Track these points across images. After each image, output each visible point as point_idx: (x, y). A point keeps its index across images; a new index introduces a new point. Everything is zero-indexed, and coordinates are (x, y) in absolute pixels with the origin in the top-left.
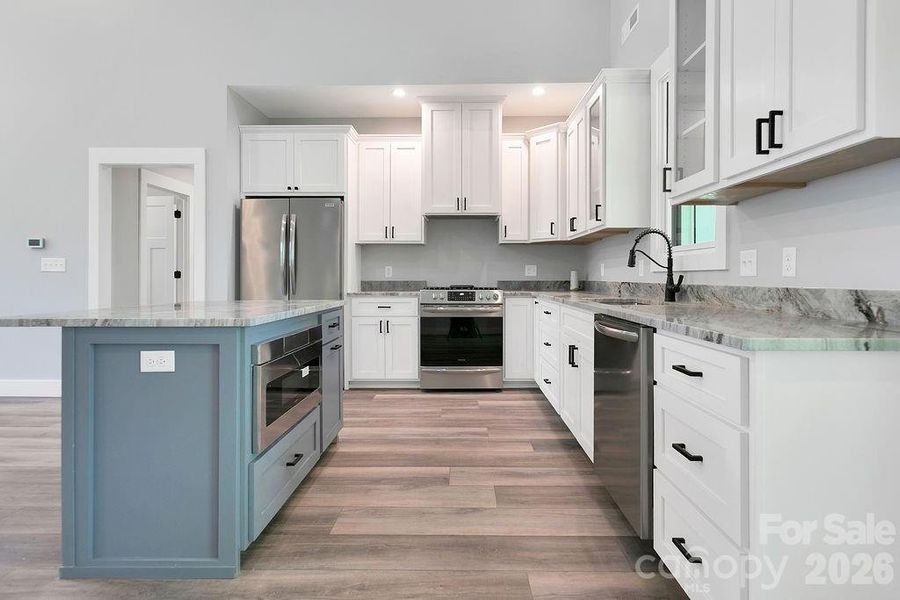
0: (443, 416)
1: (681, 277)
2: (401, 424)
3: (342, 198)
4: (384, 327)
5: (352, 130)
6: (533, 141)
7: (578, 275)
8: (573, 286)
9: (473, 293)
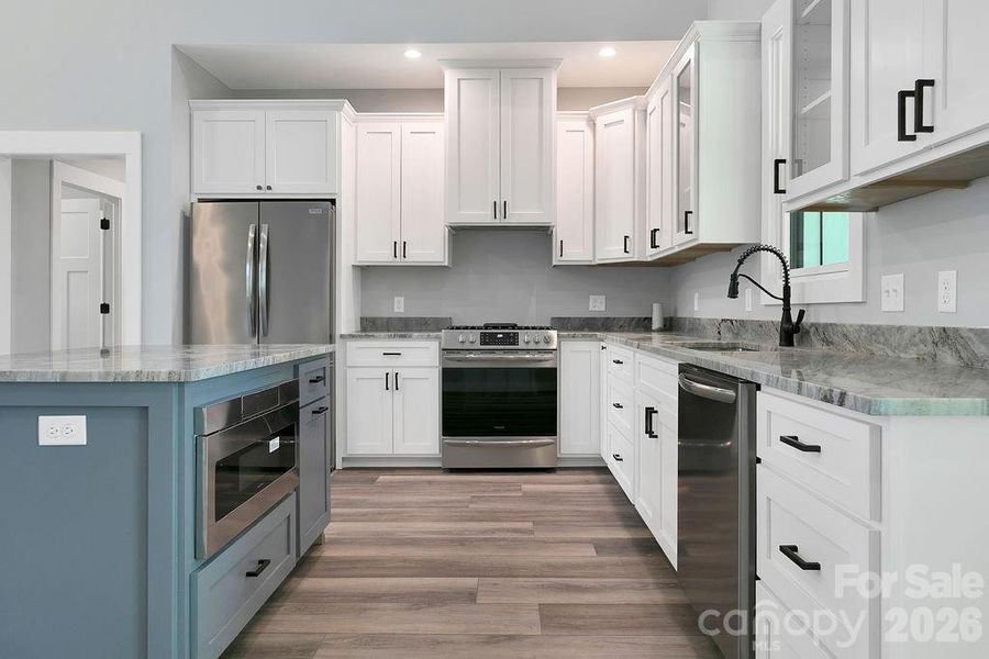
0: (471, 506)
1: (802, 313)
2: (413, 518)
3: (333, 202)
4: (392, 382)
5: (347, 105)
6: (601, 121)
7: (663, 310)
8: (656, 324)
9: (516, 335)
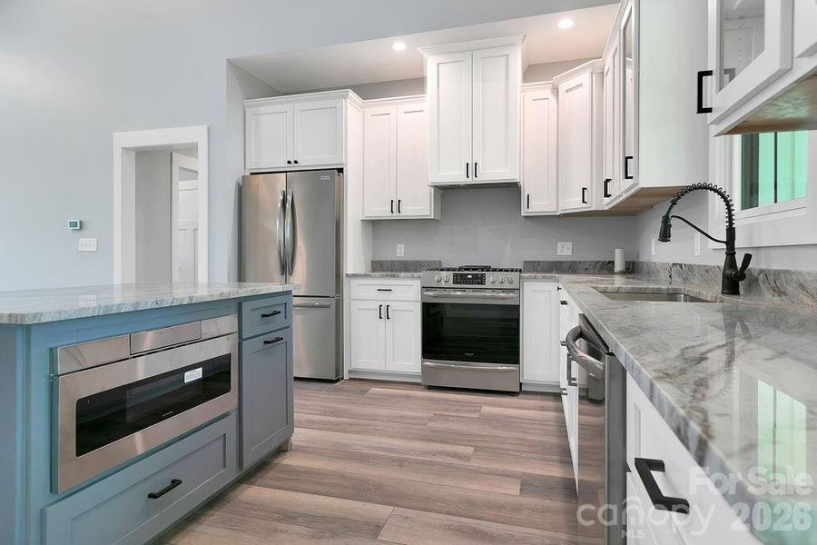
0: (431, 424)
1: (748, 258)
3: (341, 170)
4: (384, 313)
5: (351, 94)
6: (563, 87)
7: (625, 254)
8: (618, 267)
9: (483, 276)
